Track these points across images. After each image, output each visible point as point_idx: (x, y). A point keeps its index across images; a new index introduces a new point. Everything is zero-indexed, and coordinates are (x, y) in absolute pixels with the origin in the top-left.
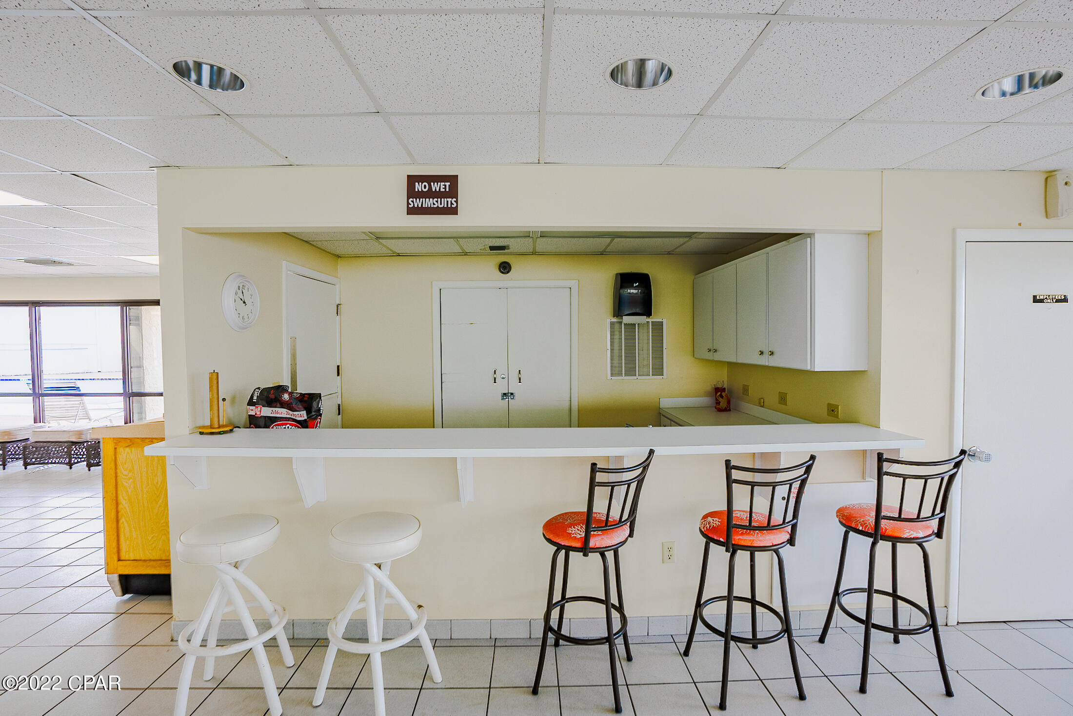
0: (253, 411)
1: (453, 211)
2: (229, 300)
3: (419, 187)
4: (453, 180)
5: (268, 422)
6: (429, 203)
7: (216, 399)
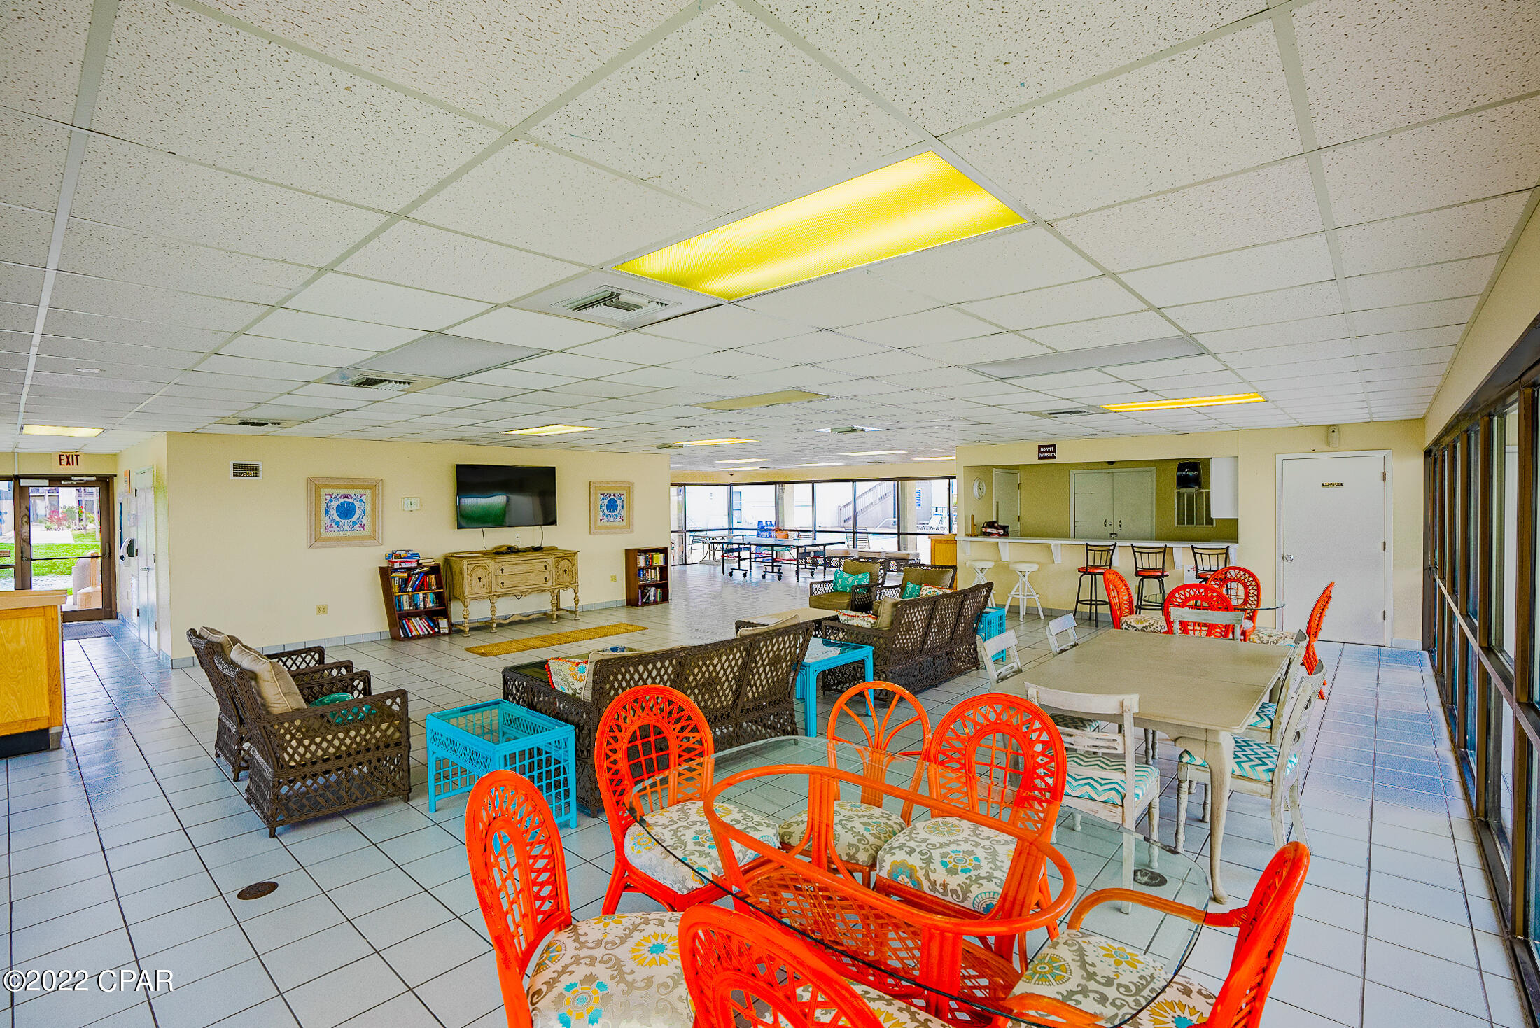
0: (984, 530)
1: (1055, 458)
2: (976, 489)
3: (1042, 449)
4: (1054, 446)
5: (990, 534)
6: (1046, 455)
7: (973, 525)
